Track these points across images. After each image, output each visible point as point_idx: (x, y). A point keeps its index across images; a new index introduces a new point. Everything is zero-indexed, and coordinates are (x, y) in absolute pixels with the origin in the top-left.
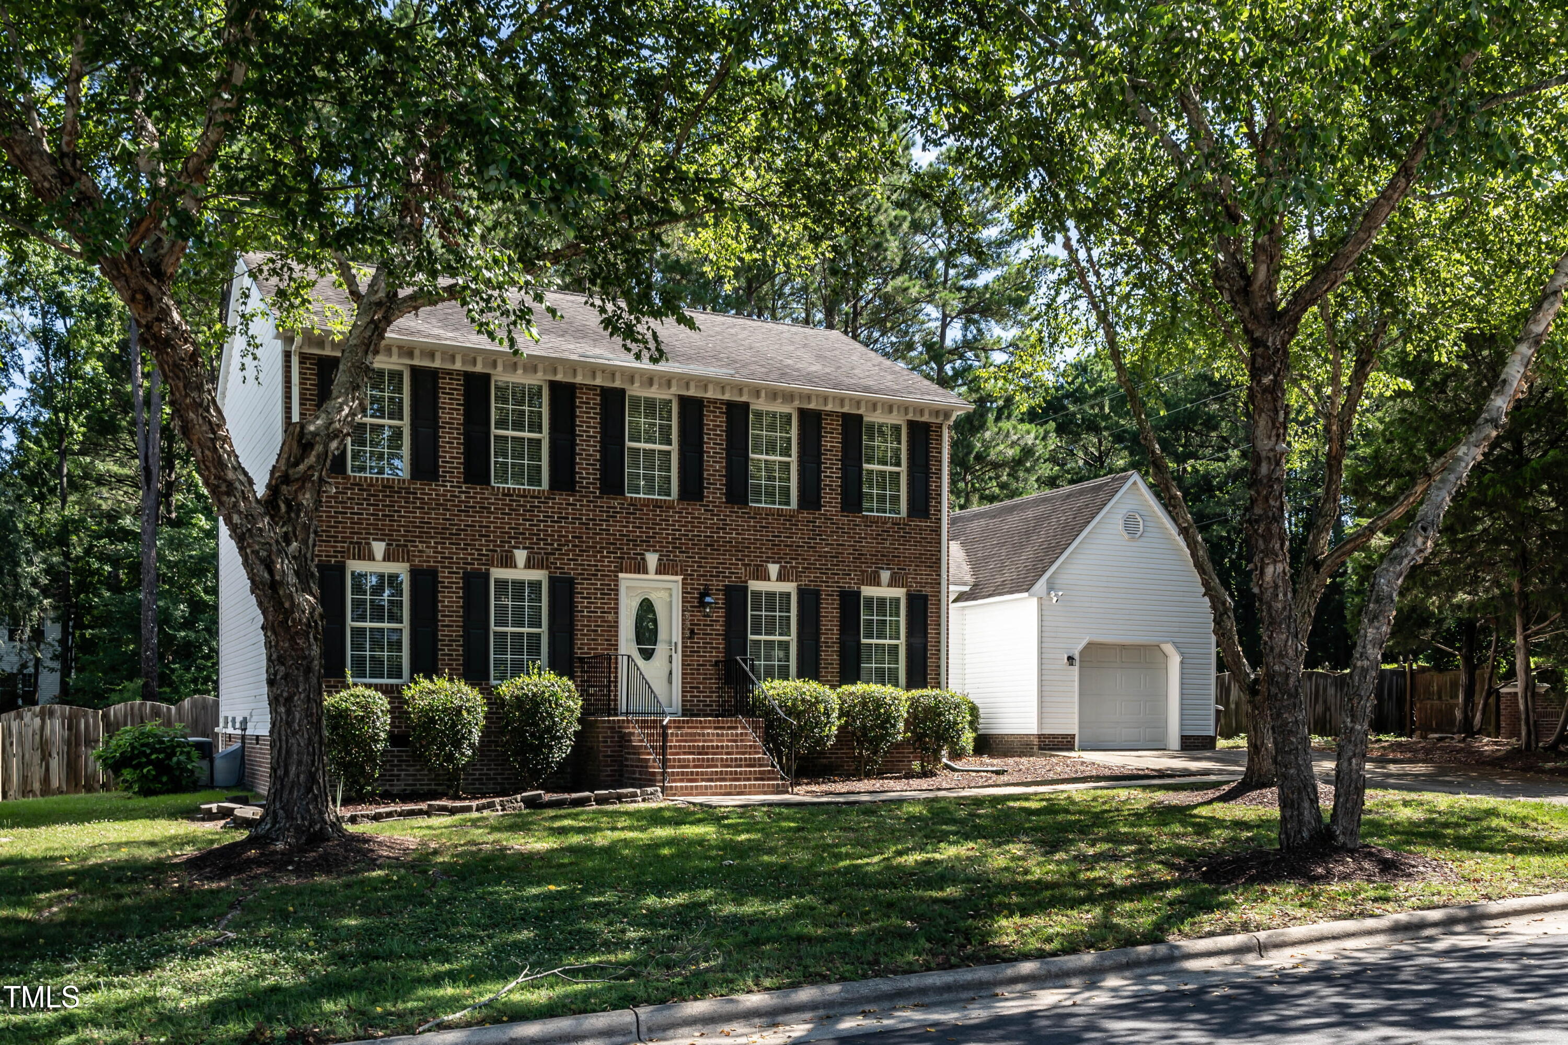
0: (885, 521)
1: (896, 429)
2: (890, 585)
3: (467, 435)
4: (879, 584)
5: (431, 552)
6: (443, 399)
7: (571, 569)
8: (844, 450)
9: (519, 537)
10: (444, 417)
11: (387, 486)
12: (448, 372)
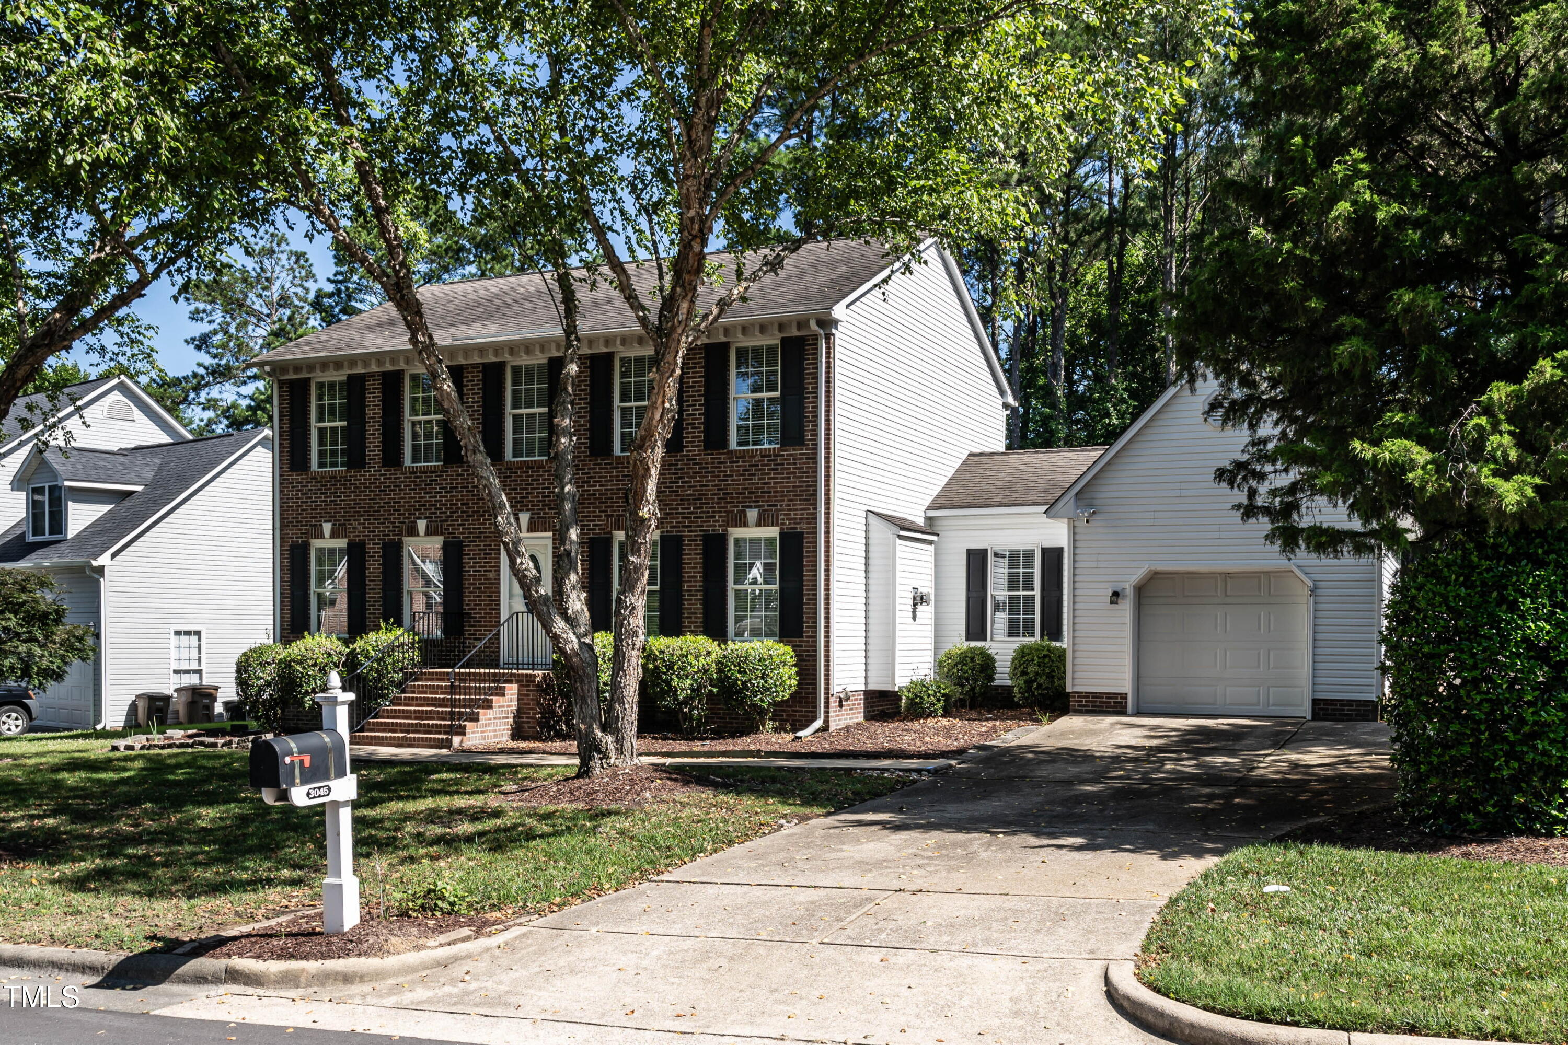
0: (752, 454)
1: (771, 350)
2: (758, 525)
3: (384, 425)
4: (745, 525)
5: (360, 528)
6: (369, 398)
7: (460, 533)
8: (707, 385)
9: (420, 510)
10: (369, 412)
11: (333, 477)
12: (372, 375)
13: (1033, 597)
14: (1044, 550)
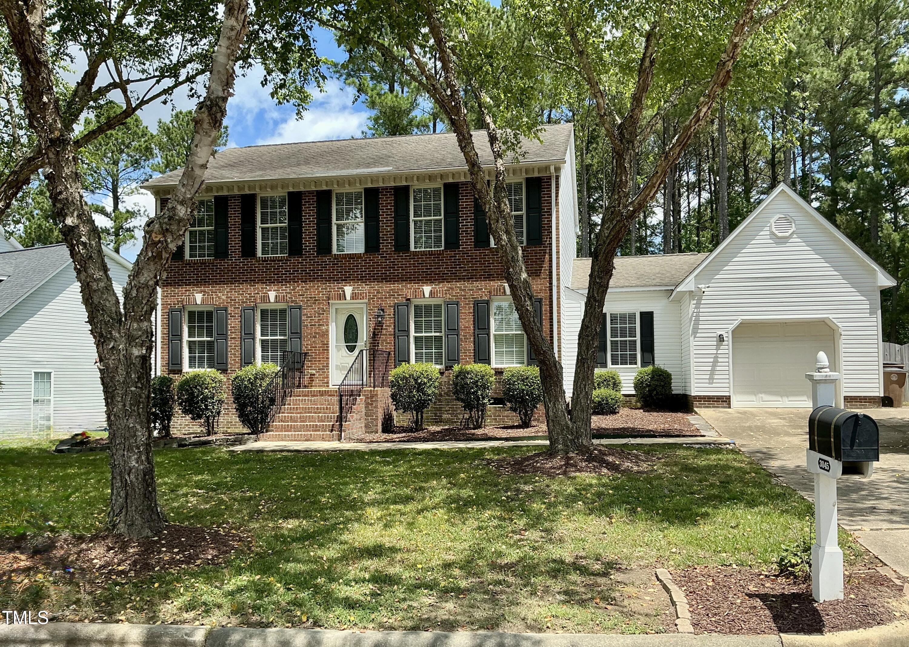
3: (242, 230)
4: (503, 294)
5: (224, 298)
6: (231, 212)
7: (300, 300)
8: (476, 206)
9: (270, 285)
10: (231, 221)
11: (203, 263)
12: (234, 197)
13: (635, 341)
14: (642, 313)
